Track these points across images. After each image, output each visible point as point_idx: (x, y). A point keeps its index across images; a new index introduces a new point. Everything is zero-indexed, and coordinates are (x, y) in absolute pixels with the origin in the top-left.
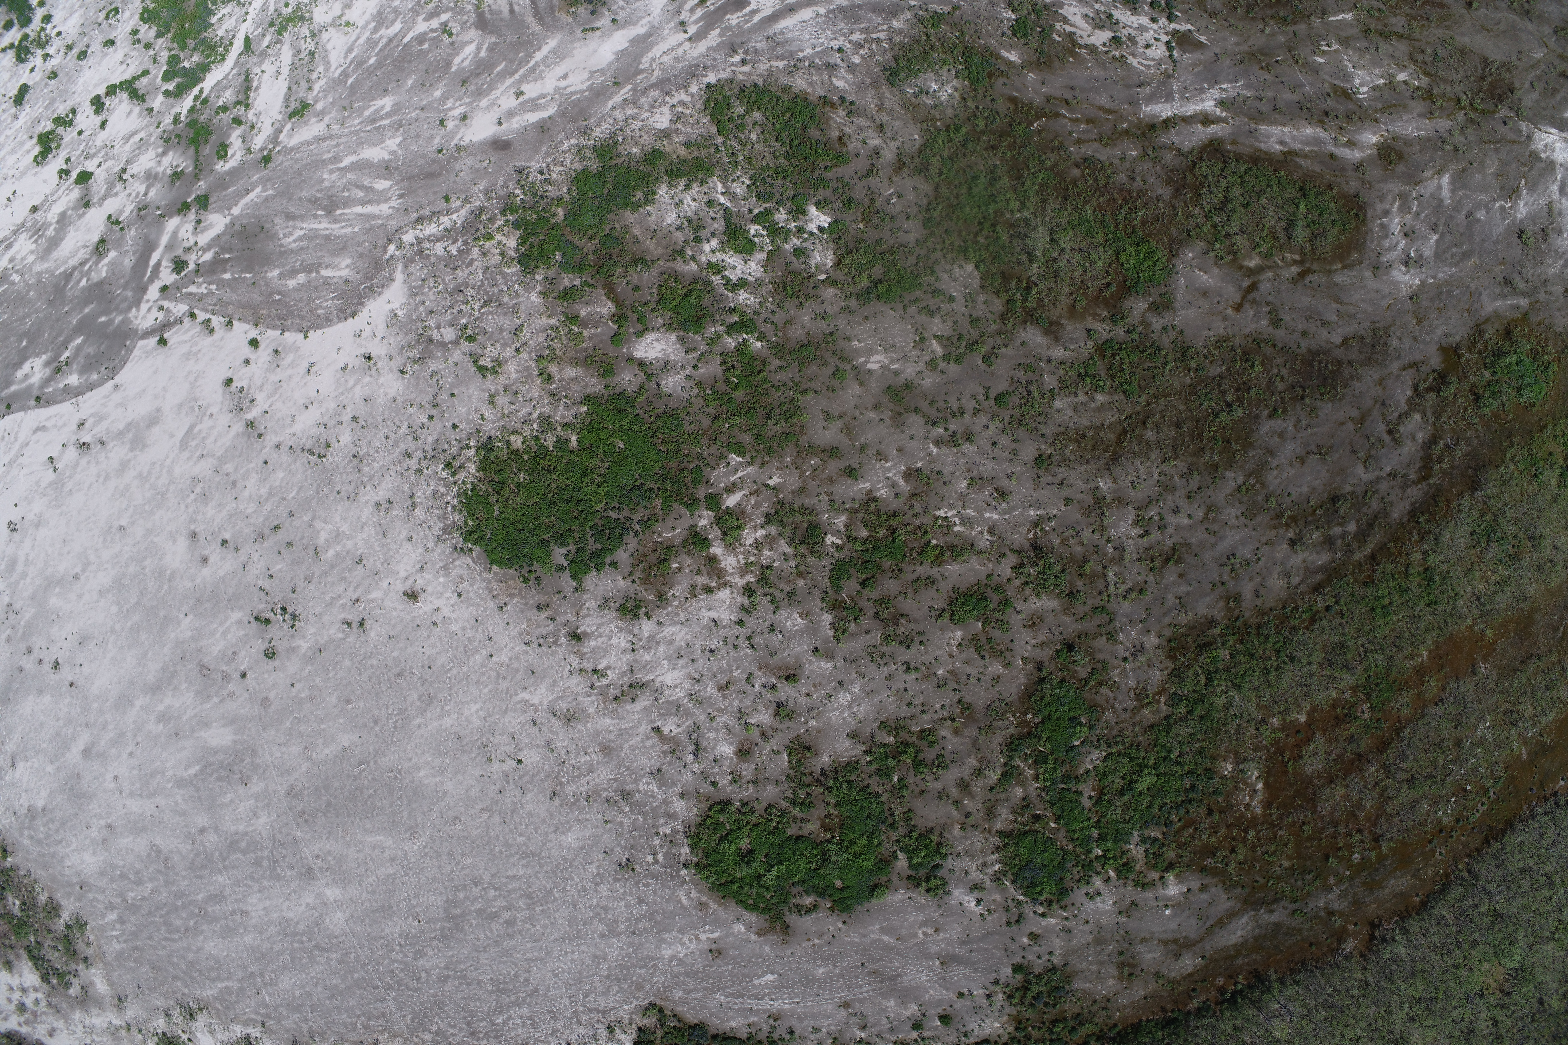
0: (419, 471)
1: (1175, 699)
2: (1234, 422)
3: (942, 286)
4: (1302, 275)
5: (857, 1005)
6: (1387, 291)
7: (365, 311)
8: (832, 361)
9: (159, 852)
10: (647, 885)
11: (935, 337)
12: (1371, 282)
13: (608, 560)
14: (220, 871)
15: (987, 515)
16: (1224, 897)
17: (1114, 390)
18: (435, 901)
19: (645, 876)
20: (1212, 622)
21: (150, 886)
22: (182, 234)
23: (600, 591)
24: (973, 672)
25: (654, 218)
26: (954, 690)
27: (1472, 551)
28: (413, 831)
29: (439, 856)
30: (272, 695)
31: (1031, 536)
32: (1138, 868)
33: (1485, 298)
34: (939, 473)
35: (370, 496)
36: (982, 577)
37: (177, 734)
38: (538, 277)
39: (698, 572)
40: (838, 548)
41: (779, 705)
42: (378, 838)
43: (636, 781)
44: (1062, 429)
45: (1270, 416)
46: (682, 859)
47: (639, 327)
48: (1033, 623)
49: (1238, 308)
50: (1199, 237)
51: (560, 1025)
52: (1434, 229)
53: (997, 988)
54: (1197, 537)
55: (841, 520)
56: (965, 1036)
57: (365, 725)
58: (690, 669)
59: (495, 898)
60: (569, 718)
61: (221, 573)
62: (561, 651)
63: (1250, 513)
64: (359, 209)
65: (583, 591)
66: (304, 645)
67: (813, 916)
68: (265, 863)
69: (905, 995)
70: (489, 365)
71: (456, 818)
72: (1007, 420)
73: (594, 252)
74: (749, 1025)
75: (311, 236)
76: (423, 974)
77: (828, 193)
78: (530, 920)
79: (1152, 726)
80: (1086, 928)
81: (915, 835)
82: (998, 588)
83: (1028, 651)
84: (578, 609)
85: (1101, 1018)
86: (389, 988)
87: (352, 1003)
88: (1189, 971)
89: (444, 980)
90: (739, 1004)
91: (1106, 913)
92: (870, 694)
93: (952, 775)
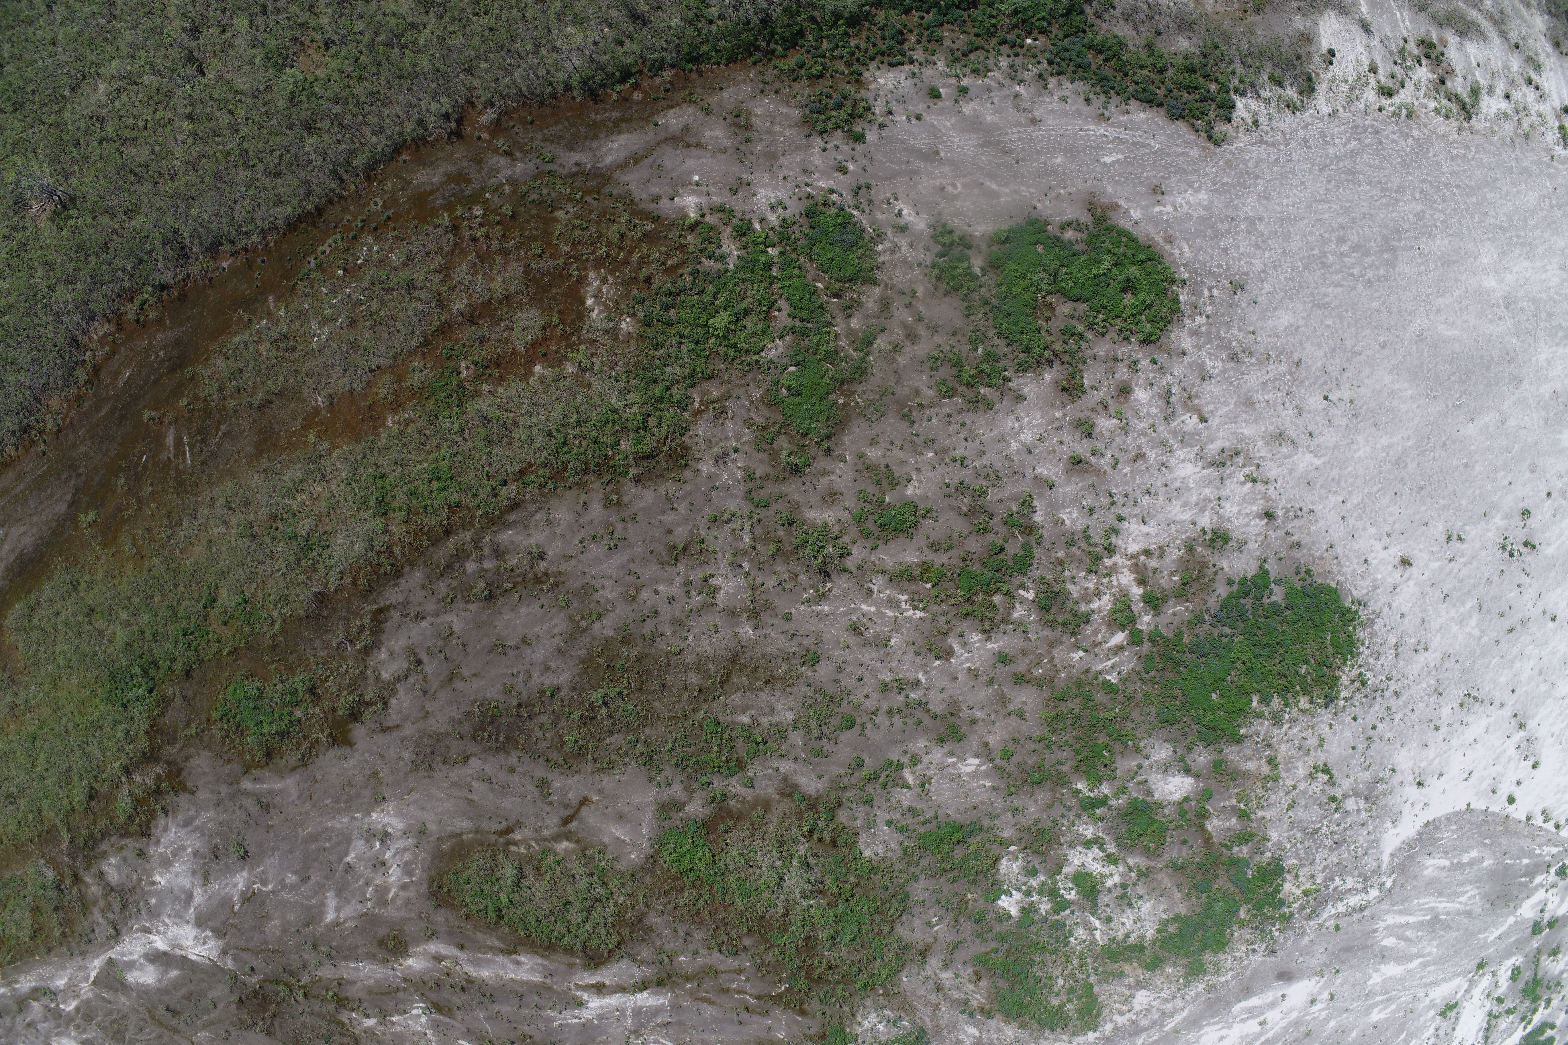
0: (1389, 679)
1: (683, 404)
2: (600, 686)
3: (898, 836)
4: (509, 830)
5: (1023, 120)
6: (412, 808)
7: (1417, 828)
8: (1012, 768)
10: (1219, 266)
11: (909, 787)
12: (430, 818)
13: (1235, 587)
15: (873, 609)
16: (633, 187)
17: (731, 726)
18: (1405, 268)
19: (1220, 276)
20: (639, 481)
22: (1557, 899)
23: (1244, 557)
24: (896, 452)
25: (1161, 908)
26: (917, 435)
27: (329, 528)
28: (1420, 338)
29: (1400, 312)
30: (1528, 475)
31: (829, 585)
32: (729, 230)
33: (294, 793)
34: (918, 654)
35: (1431, 657)
36: (882, 548)
38: (1269, 854)
39: (1155, 571)
40: (1022, 586)
41: (1090, 435)
42: (1449, 334)
43: (1224, 371)
44: (789, 690)
45: (558, 689)
46: (1186, 289)
47: (1186, 806)
49: (584, 801)
50: (622, 874)
51: (1301, 134)
52: (349, 867)
53: (881, 120)
54: (650, 571)
55: (1018, 613)
56: (914, 74)
57: (1454, 442)
58: (1169, 477)
59: (1353, 266)
60: (1280, 437)
61: (1559, 592)
62: (1282, 503)
63: (587, 590)
64: (1412, 919)
65: (1259, 559)
66: (1498, 521)
67: (1065, 219)
68: (1543, 315)
69: (974, 124)
70: (1320, 774)
71: (1383, 347)
72: (845, 703)
73: (1217, 877)
74: (1128, 113)
75: (1454, 896)
76: (1417, 196)
77: (997, 928)
78: (1324, 242)
79: (710, 378)
80: (786, 172)
81: (963, 292)
82: (866, 535)
83: (839, 468)
84: (1265, 543)
85: (770, 74)
86: (1447, 185)
87: (1478, 173)
88: (672, 111)
89: (1400, 189)
90: (1137, 136)
91: (764, 186)
92: (1001, 439)
93: (923, 349)
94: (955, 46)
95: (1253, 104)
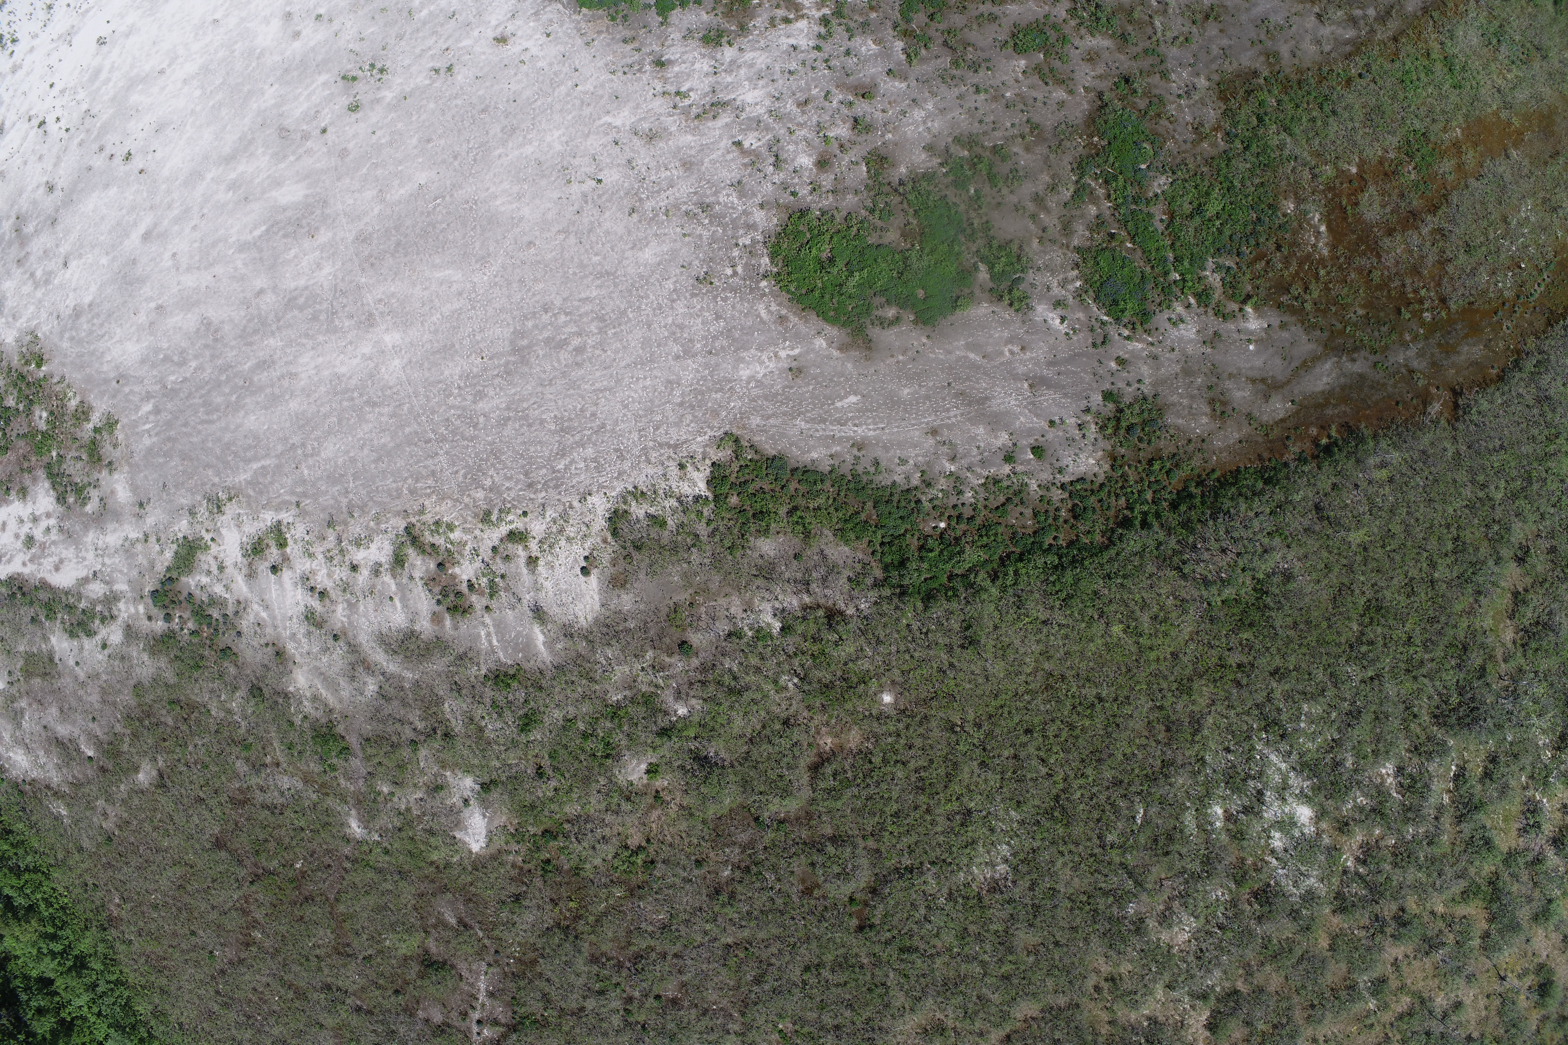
1: (1230, 136)
5: (945, 432)
9: (209, 324)
10: (725, 300)
14: (273, 333)
16: (1304, 338)
18: (501, 334)
19: (724, 290)
20: (1255, 74)
21: (194, 364)
23: (685, 25)
24: (1040, 97)
26: (1023, 110)
27: (1485, 50)
28: (484, 260)
29: (509, 284)
30: (350, 146)
32: (1216, 296)
36: (1041, 17)
37: (246, 199)
39: (778, 6)
41: (856, 119)
42: (447, 272)
43: (716, 193)
46: (762, 270)
48: (1091, 58)
51: (627, 465)
53: (1089, 418)
56: (1060, 472)
57: (444, 161)
58: (771, 89)
59: (566, 324)
60: (651, 137)
61: (312, 43)
62: (645, 78)
65: (668, 25)
66: (388, 95)
67: (895, 329)
68: (323, 317)
69: (995, 422)
71: (530, 243)
74: (832, 456)
76: (482, 419)
78: (601, 345)
79: (1212, 158)
80: (1173, 356)
81: (995, 244)
82: (1055, 26)
83: (1088, 81)
84: (663, 40)
85: (1196, 462)
86: (443, 439)
87: (400, 463)
88: (1281, 416)
89: (503, 422)
90: (820, 431)
91: (1190, 341)
92: (943, 111)
93: (1027, 189)
94: (1020, 509)
95: (686, 489)
